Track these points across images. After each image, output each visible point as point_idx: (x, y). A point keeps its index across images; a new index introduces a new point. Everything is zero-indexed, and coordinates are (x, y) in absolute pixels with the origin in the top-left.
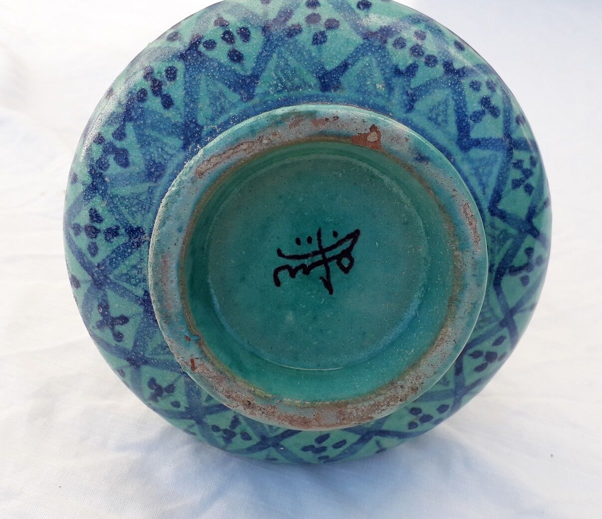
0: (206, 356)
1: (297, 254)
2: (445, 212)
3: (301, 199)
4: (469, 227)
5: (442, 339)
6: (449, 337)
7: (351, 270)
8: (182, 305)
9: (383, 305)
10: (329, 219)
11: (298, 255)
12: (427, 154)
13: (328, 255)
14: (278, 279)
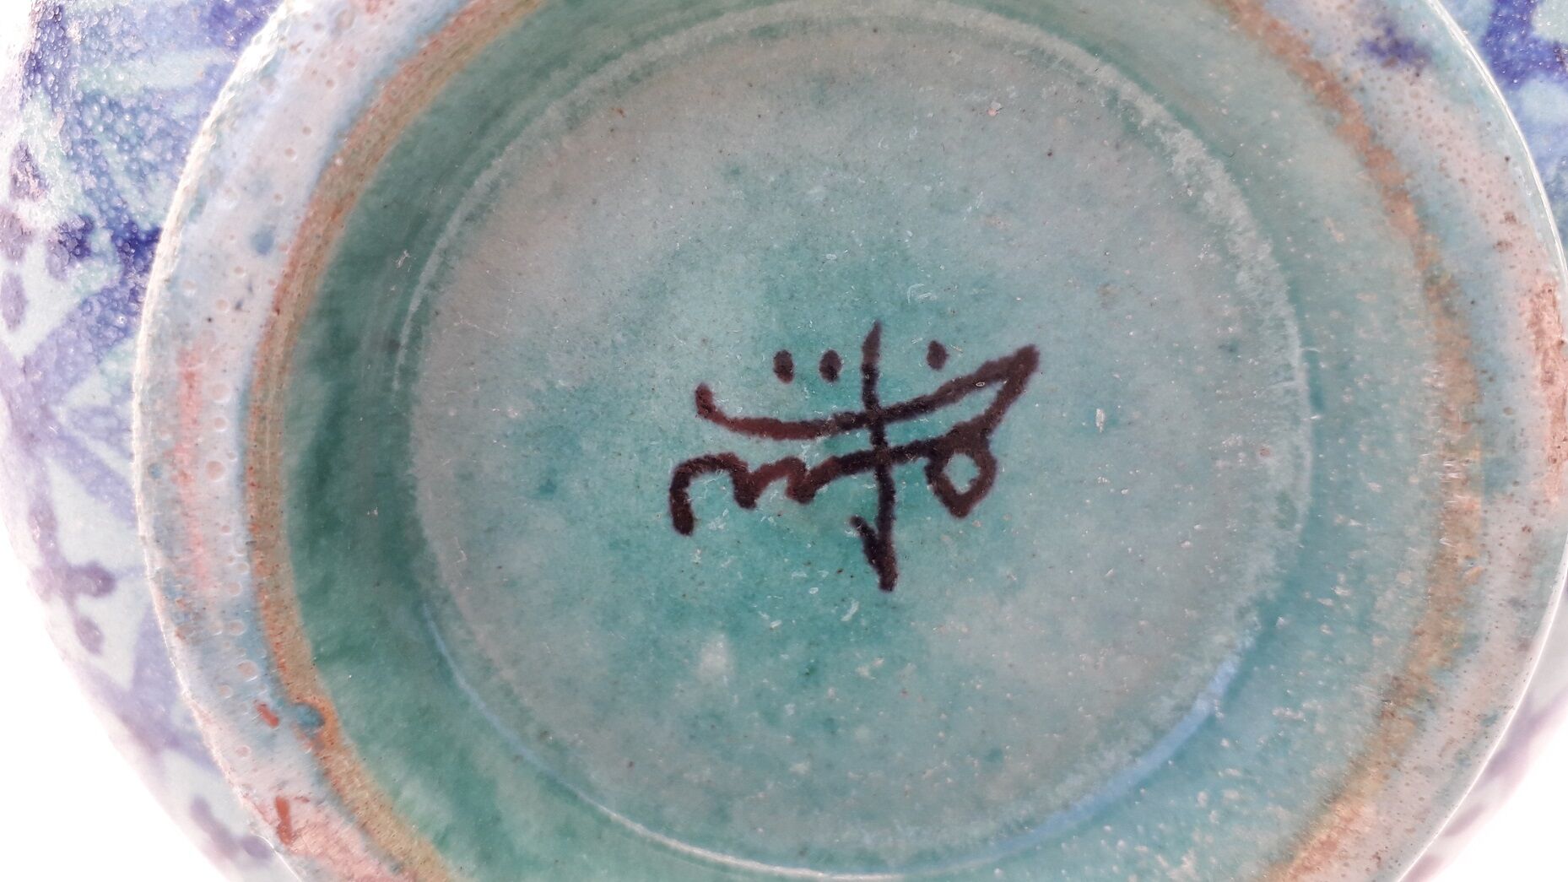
0: (337, 795)
1: (775, 415)
2: (1448, 311)
3: (817, 192)
4: (1538, 392)
5: (1329, 845)
6: (1360, 840)
7: (977, 508)
8: (256, 572)
9: (1084, 657)
10: (919, 290)
11: (777, 422)
12: (1421, 34)
13: (897, 434)
14: (688, 506)
